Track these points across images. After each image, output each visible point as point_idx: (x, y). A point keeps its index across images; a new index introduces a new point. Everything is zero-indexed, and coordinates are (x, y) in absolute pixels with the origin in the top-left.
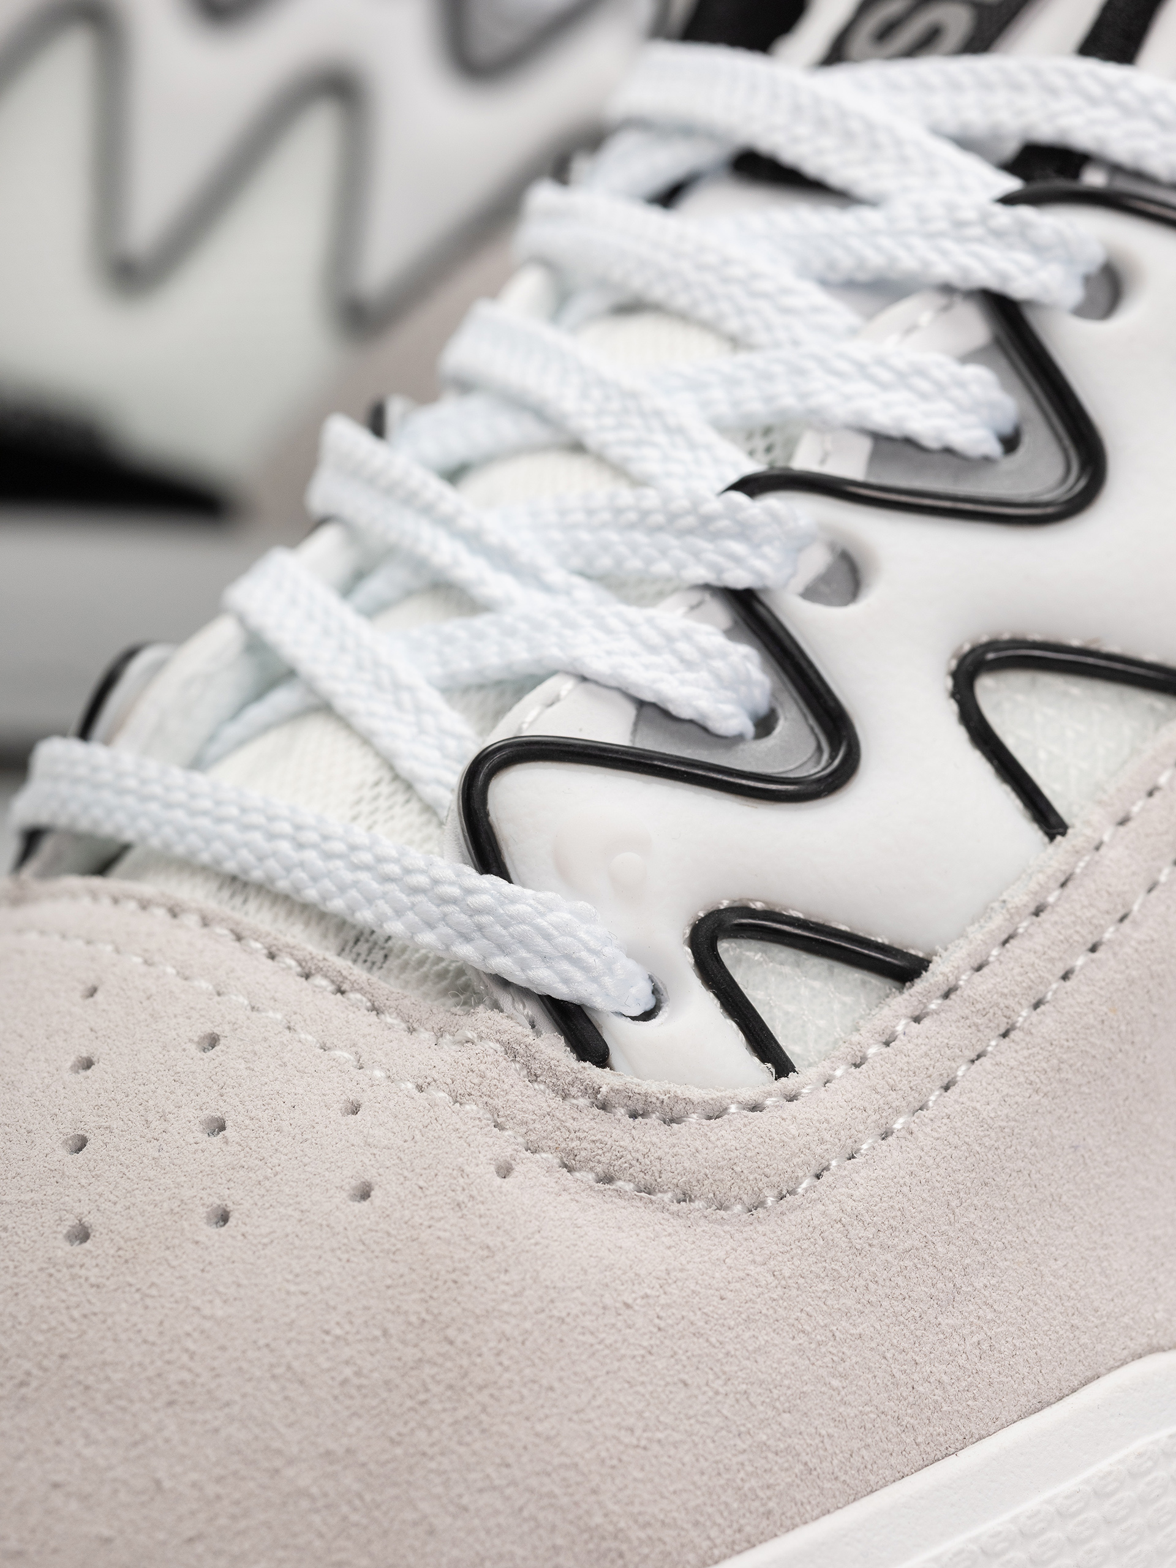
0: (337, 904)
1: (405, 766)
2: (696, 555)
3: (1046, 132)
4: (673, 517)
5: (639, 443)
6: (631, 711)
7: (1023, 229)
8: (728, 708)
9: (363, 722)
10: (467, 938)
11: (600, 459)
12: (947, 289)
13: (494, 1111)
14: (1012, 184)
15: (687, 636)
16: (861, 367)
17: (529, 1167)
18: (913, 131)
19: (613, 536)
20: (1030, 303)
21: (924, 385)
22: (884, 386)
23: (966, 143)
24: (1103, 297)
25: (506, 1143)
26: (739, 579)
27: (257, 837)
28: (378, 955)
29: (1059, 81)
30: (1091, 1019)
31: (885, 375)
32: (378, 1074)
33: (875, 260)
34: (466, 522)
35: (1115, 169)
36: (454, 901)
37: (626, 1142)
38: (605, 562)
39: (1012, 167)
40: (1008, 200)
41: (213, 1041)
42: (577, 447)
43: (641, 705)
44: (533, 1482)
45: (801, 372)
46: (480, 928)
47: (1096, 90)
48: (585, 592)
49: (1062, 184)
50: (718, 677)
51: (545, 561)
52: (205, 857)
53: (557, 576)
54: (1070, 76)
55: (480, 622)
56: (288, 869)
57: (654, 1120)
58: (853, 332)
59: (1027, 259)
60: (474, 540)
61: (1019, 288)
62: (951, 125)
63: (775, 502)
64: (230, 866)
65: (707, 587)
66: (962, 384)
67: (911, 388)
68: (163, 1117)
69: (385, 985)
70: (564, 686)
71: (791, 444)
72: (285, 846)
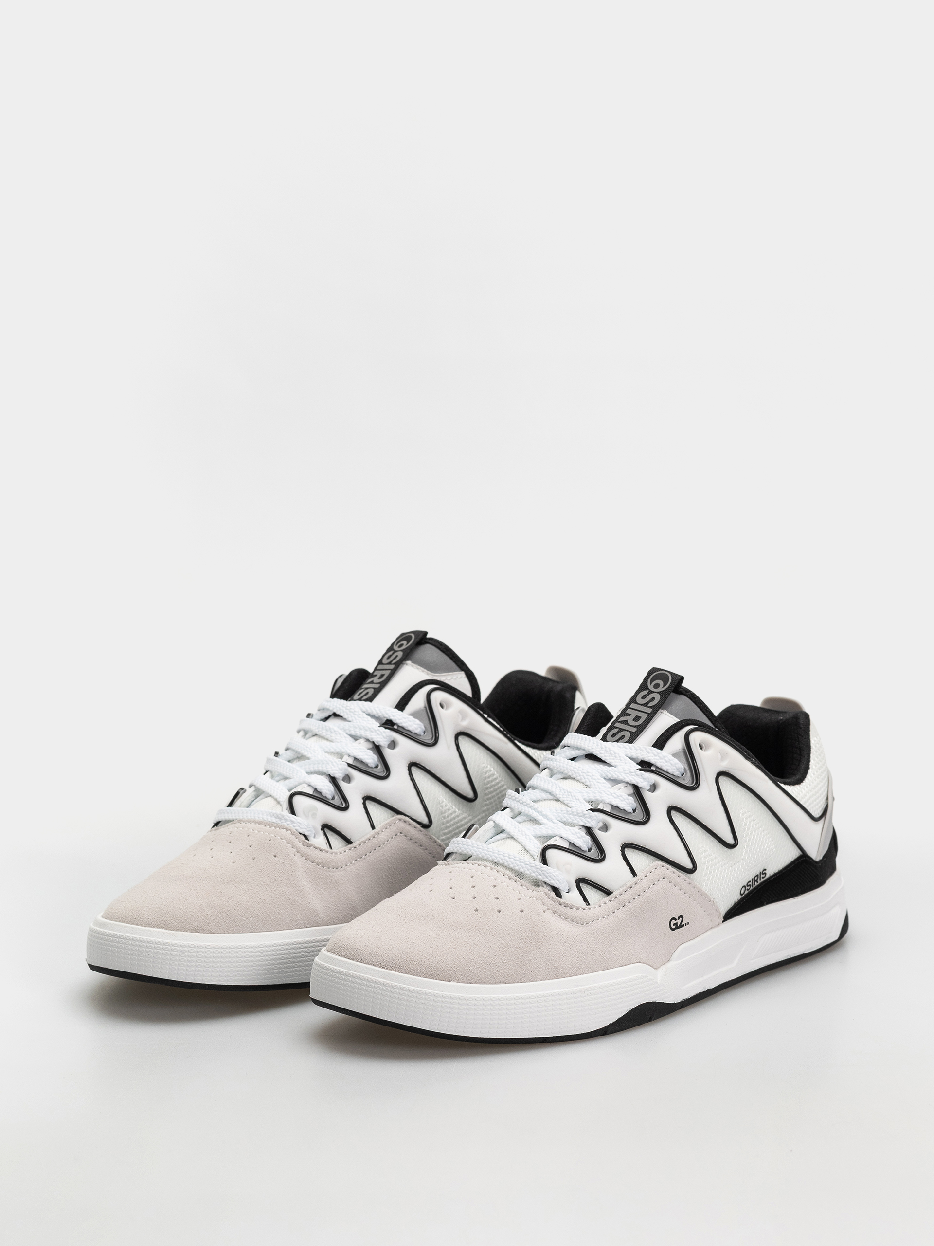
0: (517, 868)
1: (527, 848)
2: (582, 820)
3: (646, 759)
4: (578, 814)
5: (571, 801)
6: (569, 843)
7: (642, 775)
8: (585, 846)
9: (519, 840)
10: (540, 875)
11: (562, 803)
12: (627, 783)
13: (543, 902)
14: (640, 767)
15: (579, 833)
16: (611, 794)
17: (548, 912)
18: (623, 755)
19: (566, 815)
20: (641, 787)
21: (622, 799)
22: (615, 798)
23: (631, 759)
24: (652, 789)
25: (545, 908)
26: (588, 825)
27: (501, 856)
28: (521, 878)
29: (650, 751)
30: (637, 906)
31: (615, 796)
32: (523, 895)
33: (615, 776)
34: (539, 809)
35: (657, 767)
36: (539, 869)
37: (564, 910)
38: (564, 819)
39: (639, 764)
40: (639, 770)
41: (495, 886)
42: (558, 800)
43: (570, 843)
44: (547, 958)
45: (601, 793)
46: (543, 873)
47: (656, 754)
48: (561, 824)
49: (647, 768)
50: (584, 841)
51: (553, 818)
52: (491, 859)
53: (555, 821)
54: (651, 750)
55: (541, 826)
56: (507, 862)
57: (568, 908)
58: (610, 788)
59: (642, 780)
60: (540, 813)
61: (639, 785)
62: (630, 755)
63: (596, 813)
64: (496, 861)
65: (583, 826)
66: (628, 799)
67: (619, 798)
68: (489, 896)
69: (523, 882)
70: (557, 838)
71: (598, 804)
72: (507, 858)
